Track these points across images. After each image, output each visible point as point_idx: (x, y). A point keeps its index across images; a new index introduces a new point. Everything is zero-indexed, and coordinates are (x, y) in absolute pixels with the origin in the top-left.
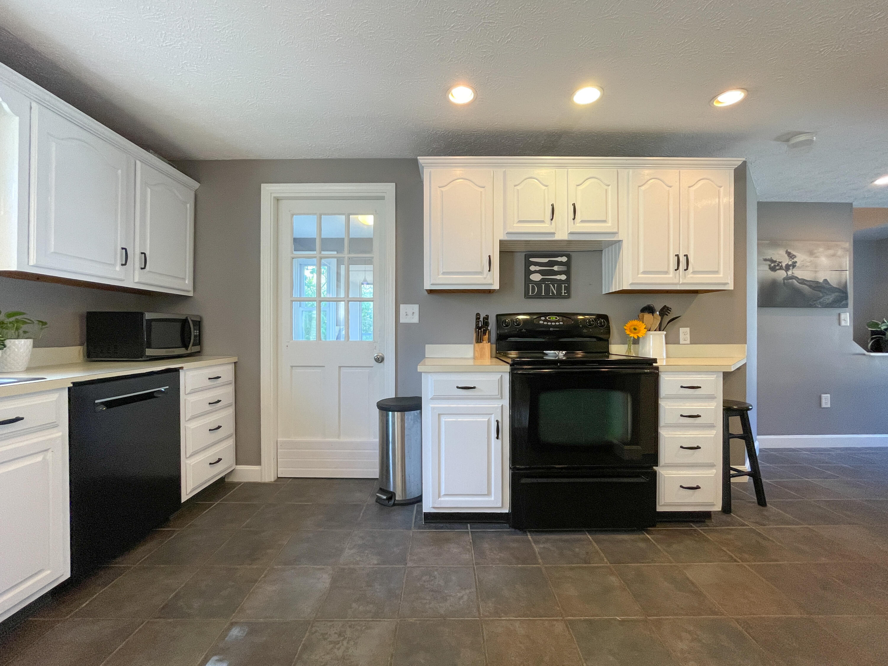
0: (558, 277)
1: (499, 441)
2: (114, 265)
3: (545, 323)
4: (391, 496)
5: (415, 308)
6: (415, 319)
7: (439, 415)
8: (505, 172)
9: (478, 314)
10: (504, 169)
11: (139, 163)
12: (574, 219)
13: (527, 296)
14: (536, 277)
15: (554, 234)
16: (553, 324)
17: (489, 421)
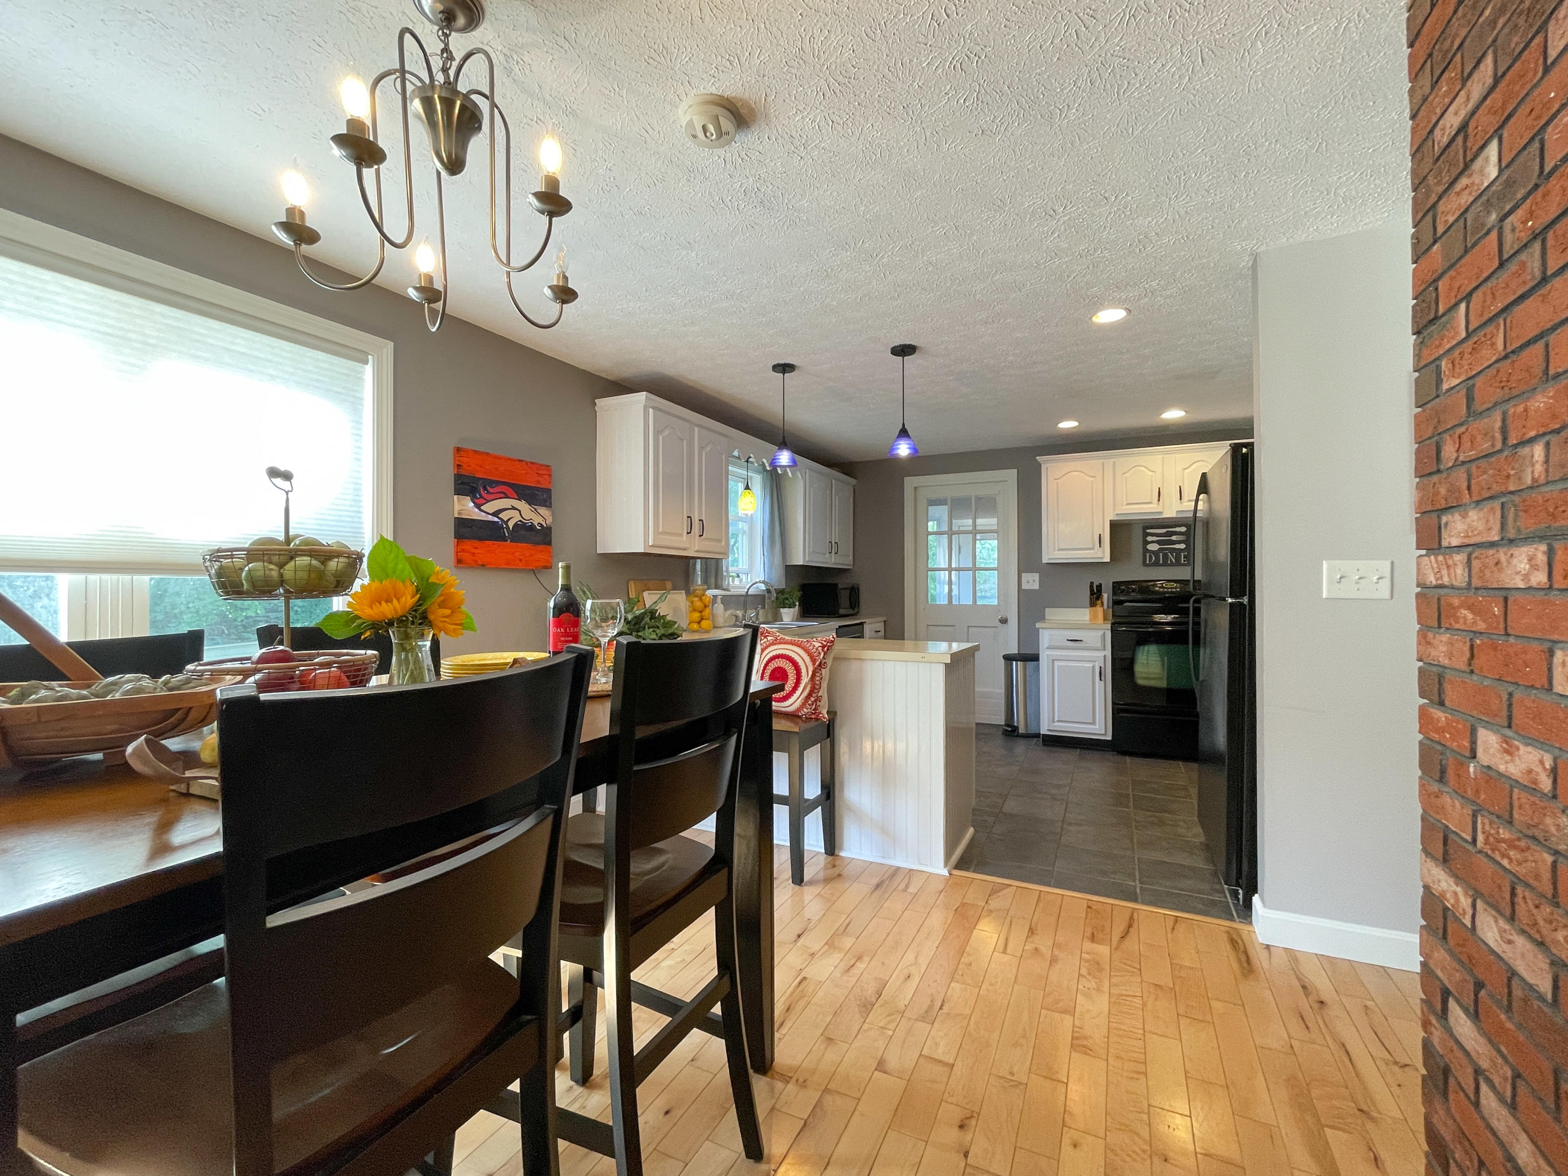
0: (1177, 546)
1: (1102, 683)
2: (826, 554)
3: (1161, 590)
4: (1015, 729)
5: (1036, 576)
6: (1036, 586)
7: (1053, 660)
8: (1114, 463)
9: (1092, 583)
10: (1114, 460)
11: (833, 481)
12: (1181, 499)
13: (1144, 564)
14: (1154, 547)
15: (1161, 513)
16: (1170, 590)
17: (1093, 667)
